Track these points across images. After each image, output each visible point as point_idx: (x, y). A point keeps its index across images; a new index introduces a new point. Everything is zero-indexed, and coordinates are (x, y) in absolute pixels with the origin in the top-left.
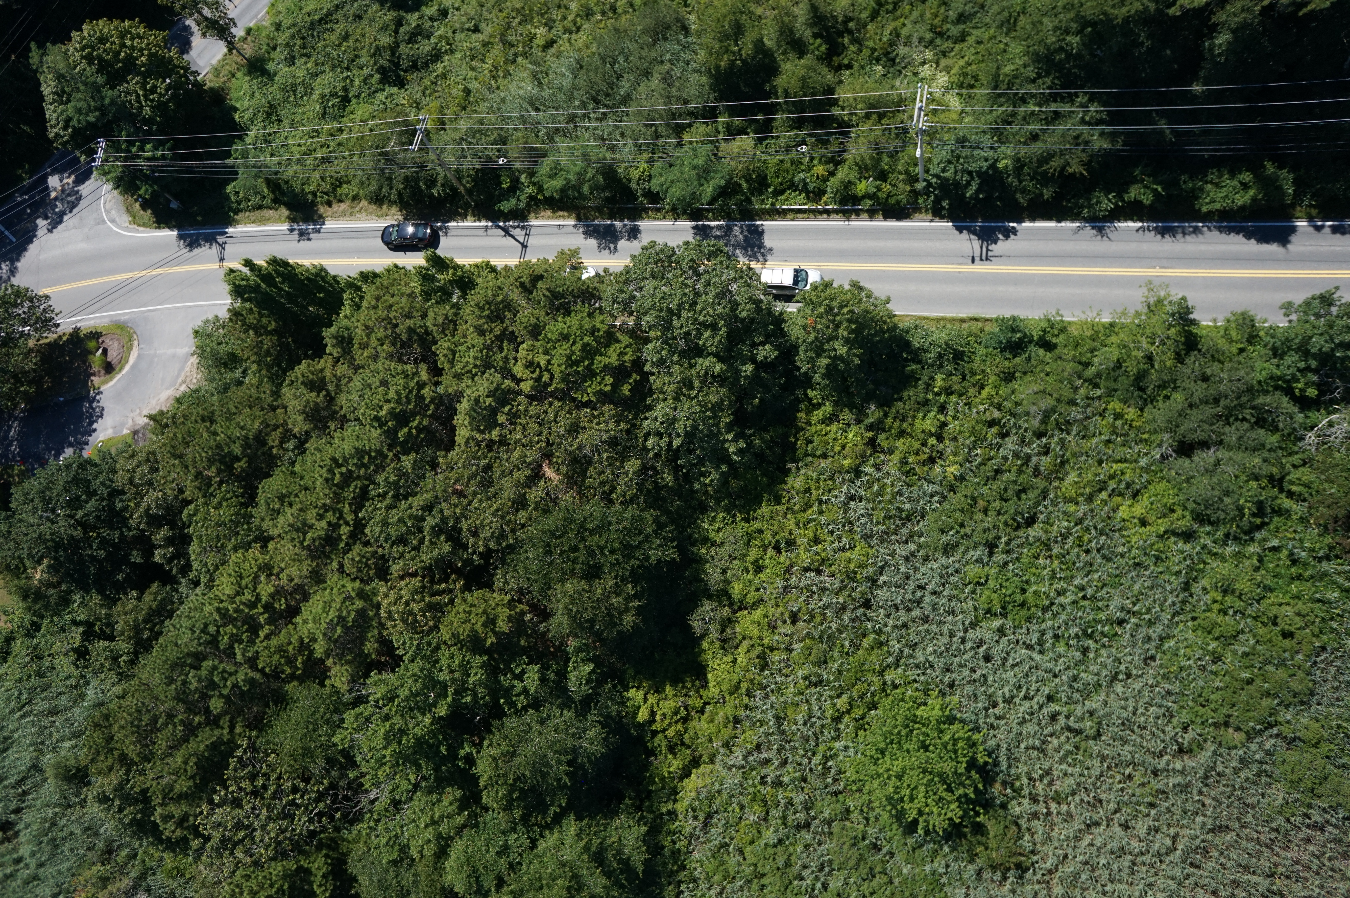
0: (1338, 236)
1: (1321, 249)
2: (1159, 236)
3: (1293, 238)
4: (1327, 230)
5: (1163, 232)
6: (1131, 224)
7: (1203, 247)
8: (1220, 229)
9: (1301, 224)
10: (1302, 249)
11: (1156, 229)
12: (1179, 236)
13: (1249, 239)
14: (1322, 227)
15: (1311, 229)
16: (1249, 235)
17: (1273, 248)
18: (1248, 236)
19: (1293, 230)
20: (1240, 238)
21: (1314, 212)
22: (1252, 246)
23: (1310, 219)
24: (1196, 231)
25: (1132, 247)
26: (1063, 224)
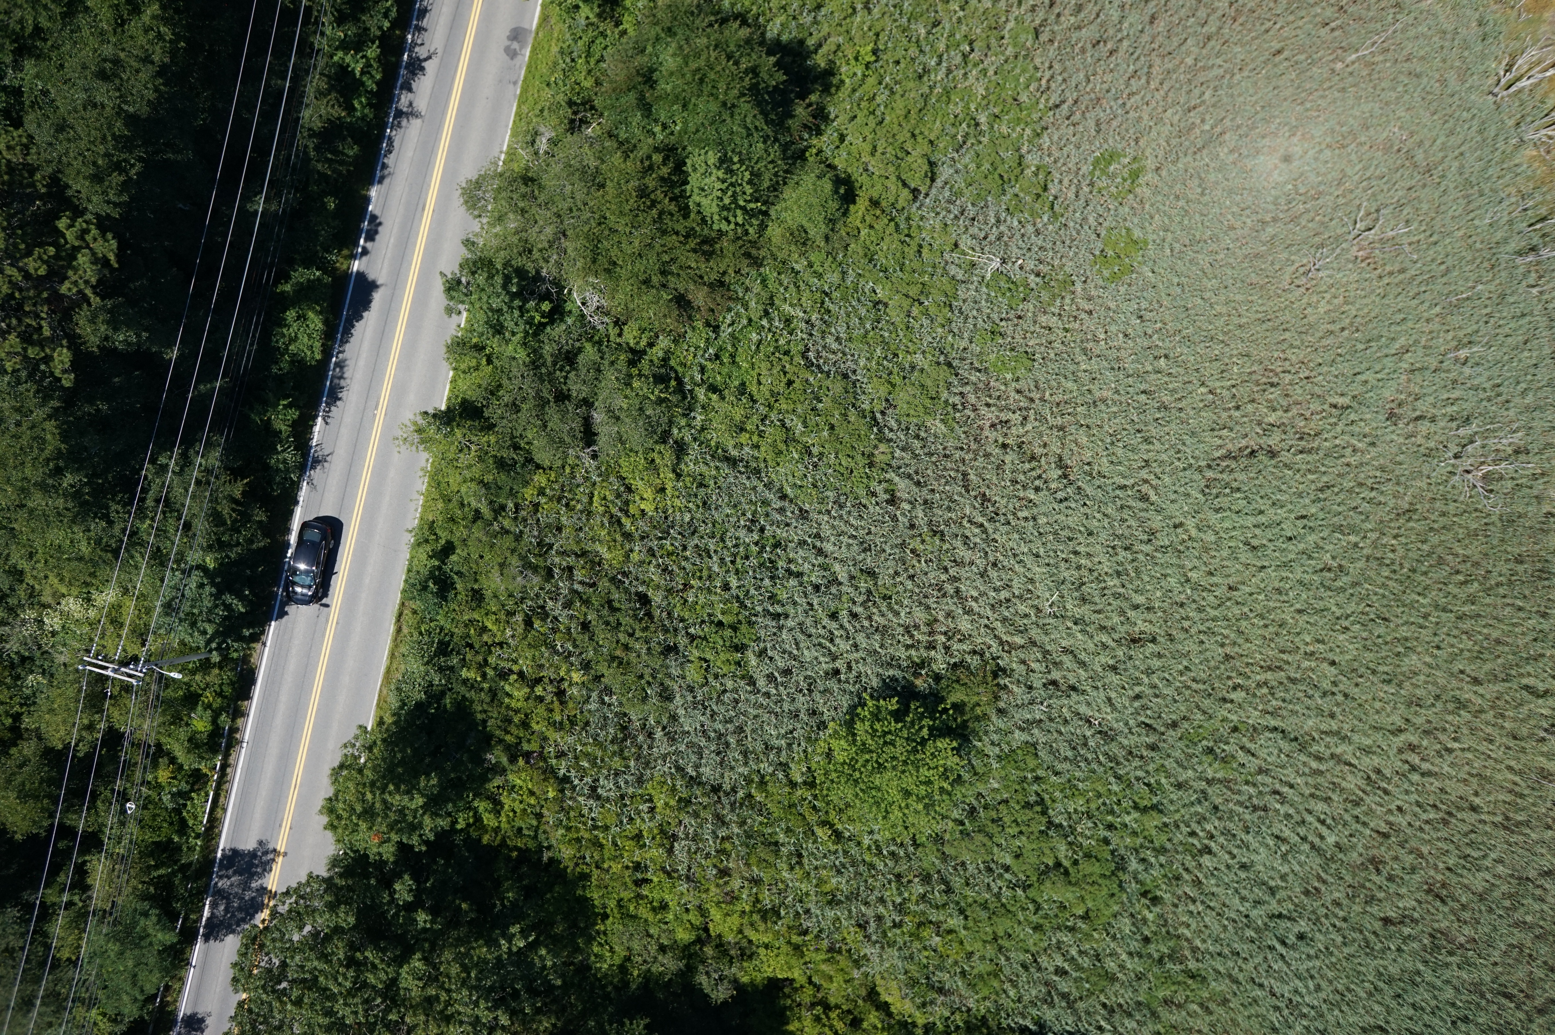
0: (377, 237)
1: (389, 255)
2: (338, 403)
3: (371, 277)
4: (369, 245)
5: (334, 397)
6: (317, 429)
7: (361, 363)
8: (344, 341)
9: (356, 266)
10: (384, 272)
11: (328, 404)
12: (342, 383)
13: (362, 317)
14: (364, 248)
15: (364, 258)
16: (357, 315)
17: (377, 297)
18: (359, 317)
19: (361, 275)
20: (359, 326)
21: (345, 252)
22: (371, 319)
23: (353, 257)
24: (340, 365)
25: (345, 434)
26: (301, 499)
